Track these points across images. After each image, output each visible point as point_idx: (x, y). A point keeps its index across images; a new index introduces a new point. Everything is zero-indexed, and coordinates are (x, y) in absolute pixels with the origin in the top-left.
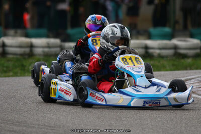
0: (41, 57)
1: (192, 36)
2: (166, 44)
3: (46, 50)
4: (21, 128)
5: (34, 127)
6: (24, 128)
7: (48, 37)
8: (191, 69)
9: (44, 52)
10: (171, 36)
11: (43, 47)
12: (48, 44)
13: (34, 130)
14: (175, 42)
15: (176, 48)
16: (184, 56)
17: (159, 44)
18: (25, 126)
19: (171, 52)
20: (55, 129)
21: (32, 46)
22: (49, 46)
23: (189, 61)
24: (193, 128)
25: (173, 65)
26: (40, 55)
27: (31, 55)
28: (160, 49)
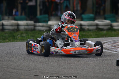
0: (24, 31)
1: (105, 19)
2: (92, 23)
3: (26, 27)
4: (15, 70)
5: (22, 70)
6: (17, 70)
7: (26, 20)
8: (106, 37)
9: (25, 28)
10: (94, 19)
11: (24, 26)
12: (27, 24)
13: (23, 71)
14: (97, 22)
15: (97, 25)
16: (102, 30)
17: (88, 23)
18: (18, 69)
19: (94, 27)
20: (34, 70)
21: (18, 25)
22: (27, 25)
23: (105, 32)
24: (109, 69)
25: (96, 35)
26: (22, 30)
27: (18, 30)
28: (88, 26)
